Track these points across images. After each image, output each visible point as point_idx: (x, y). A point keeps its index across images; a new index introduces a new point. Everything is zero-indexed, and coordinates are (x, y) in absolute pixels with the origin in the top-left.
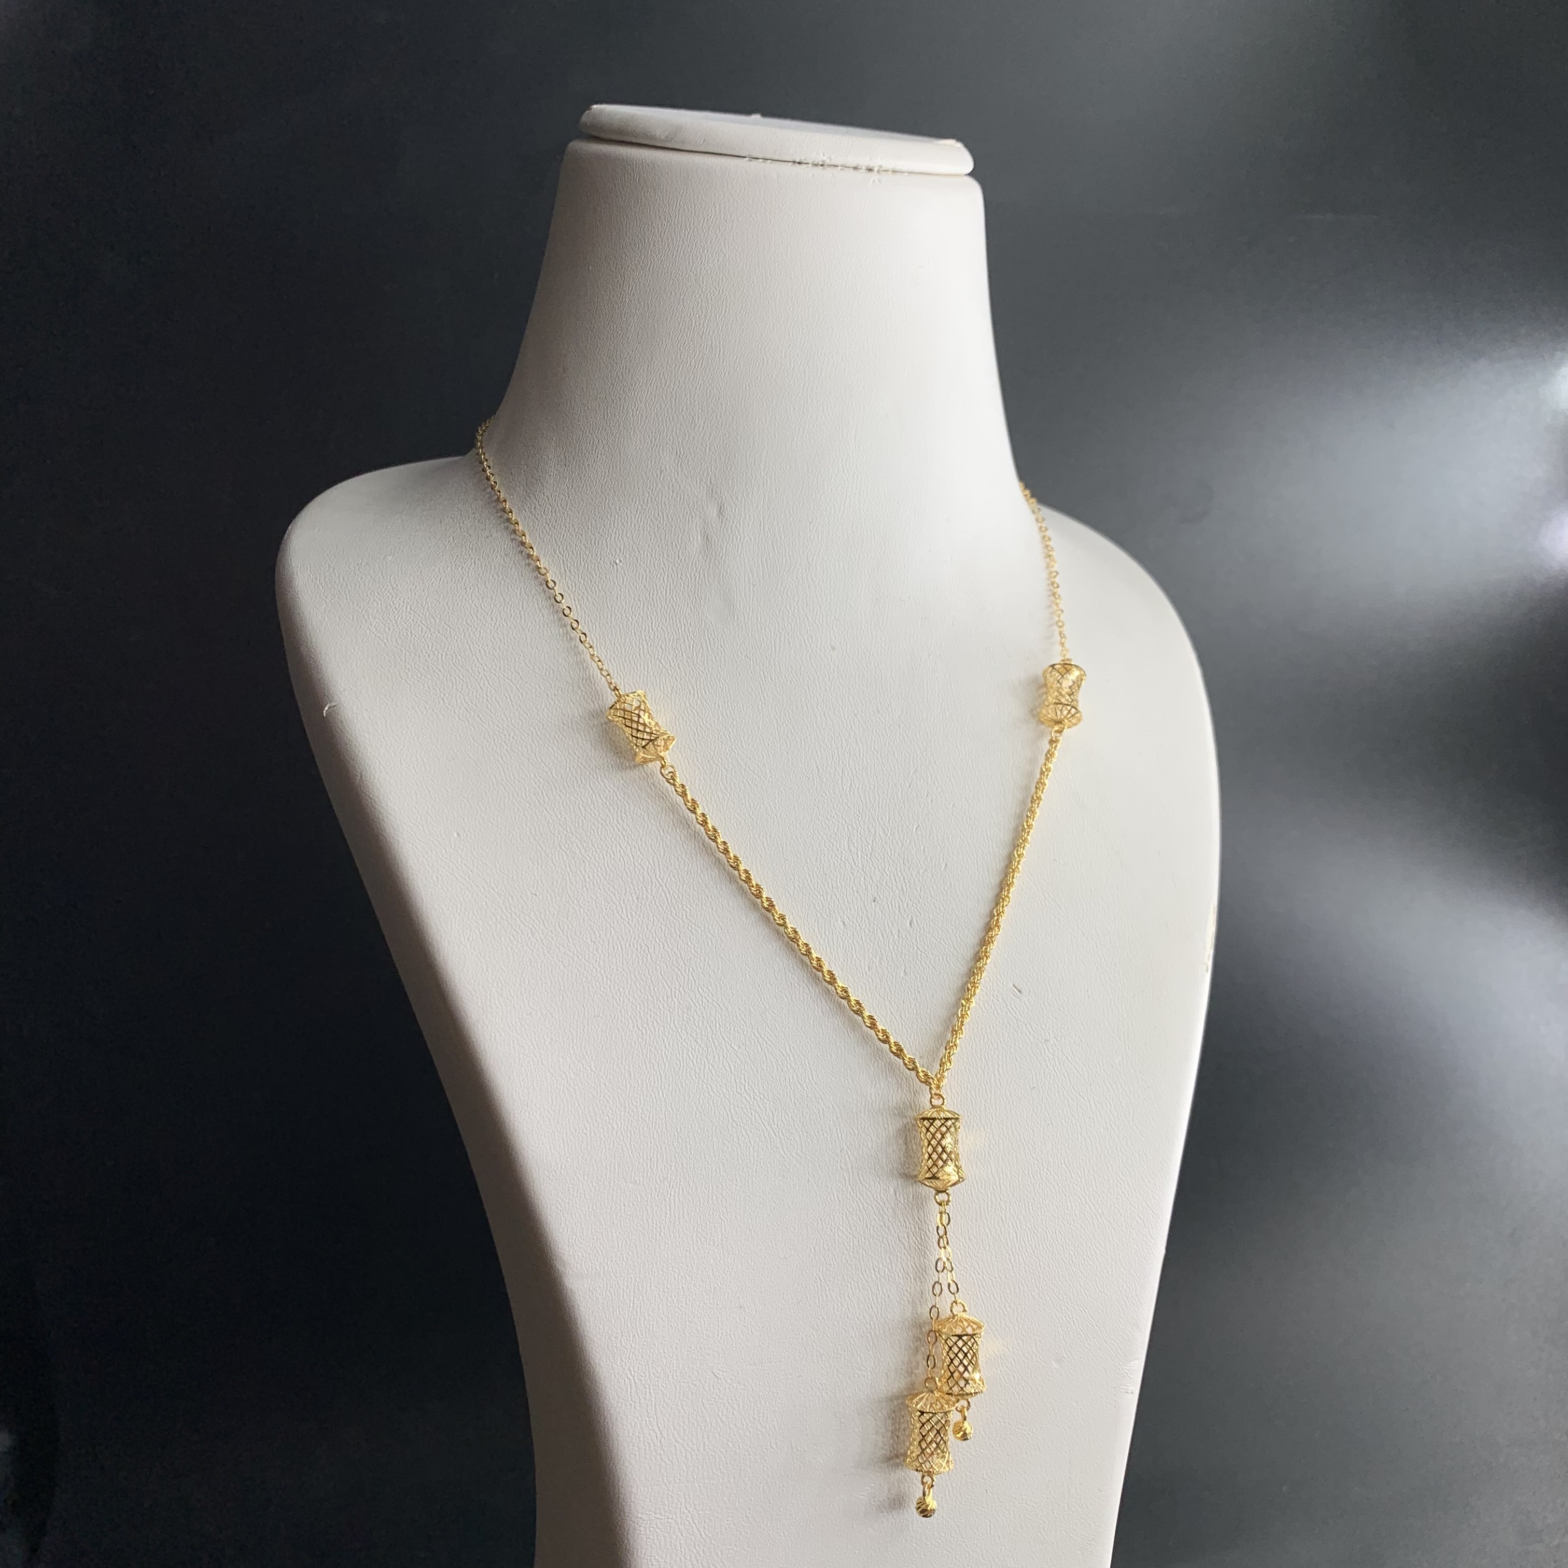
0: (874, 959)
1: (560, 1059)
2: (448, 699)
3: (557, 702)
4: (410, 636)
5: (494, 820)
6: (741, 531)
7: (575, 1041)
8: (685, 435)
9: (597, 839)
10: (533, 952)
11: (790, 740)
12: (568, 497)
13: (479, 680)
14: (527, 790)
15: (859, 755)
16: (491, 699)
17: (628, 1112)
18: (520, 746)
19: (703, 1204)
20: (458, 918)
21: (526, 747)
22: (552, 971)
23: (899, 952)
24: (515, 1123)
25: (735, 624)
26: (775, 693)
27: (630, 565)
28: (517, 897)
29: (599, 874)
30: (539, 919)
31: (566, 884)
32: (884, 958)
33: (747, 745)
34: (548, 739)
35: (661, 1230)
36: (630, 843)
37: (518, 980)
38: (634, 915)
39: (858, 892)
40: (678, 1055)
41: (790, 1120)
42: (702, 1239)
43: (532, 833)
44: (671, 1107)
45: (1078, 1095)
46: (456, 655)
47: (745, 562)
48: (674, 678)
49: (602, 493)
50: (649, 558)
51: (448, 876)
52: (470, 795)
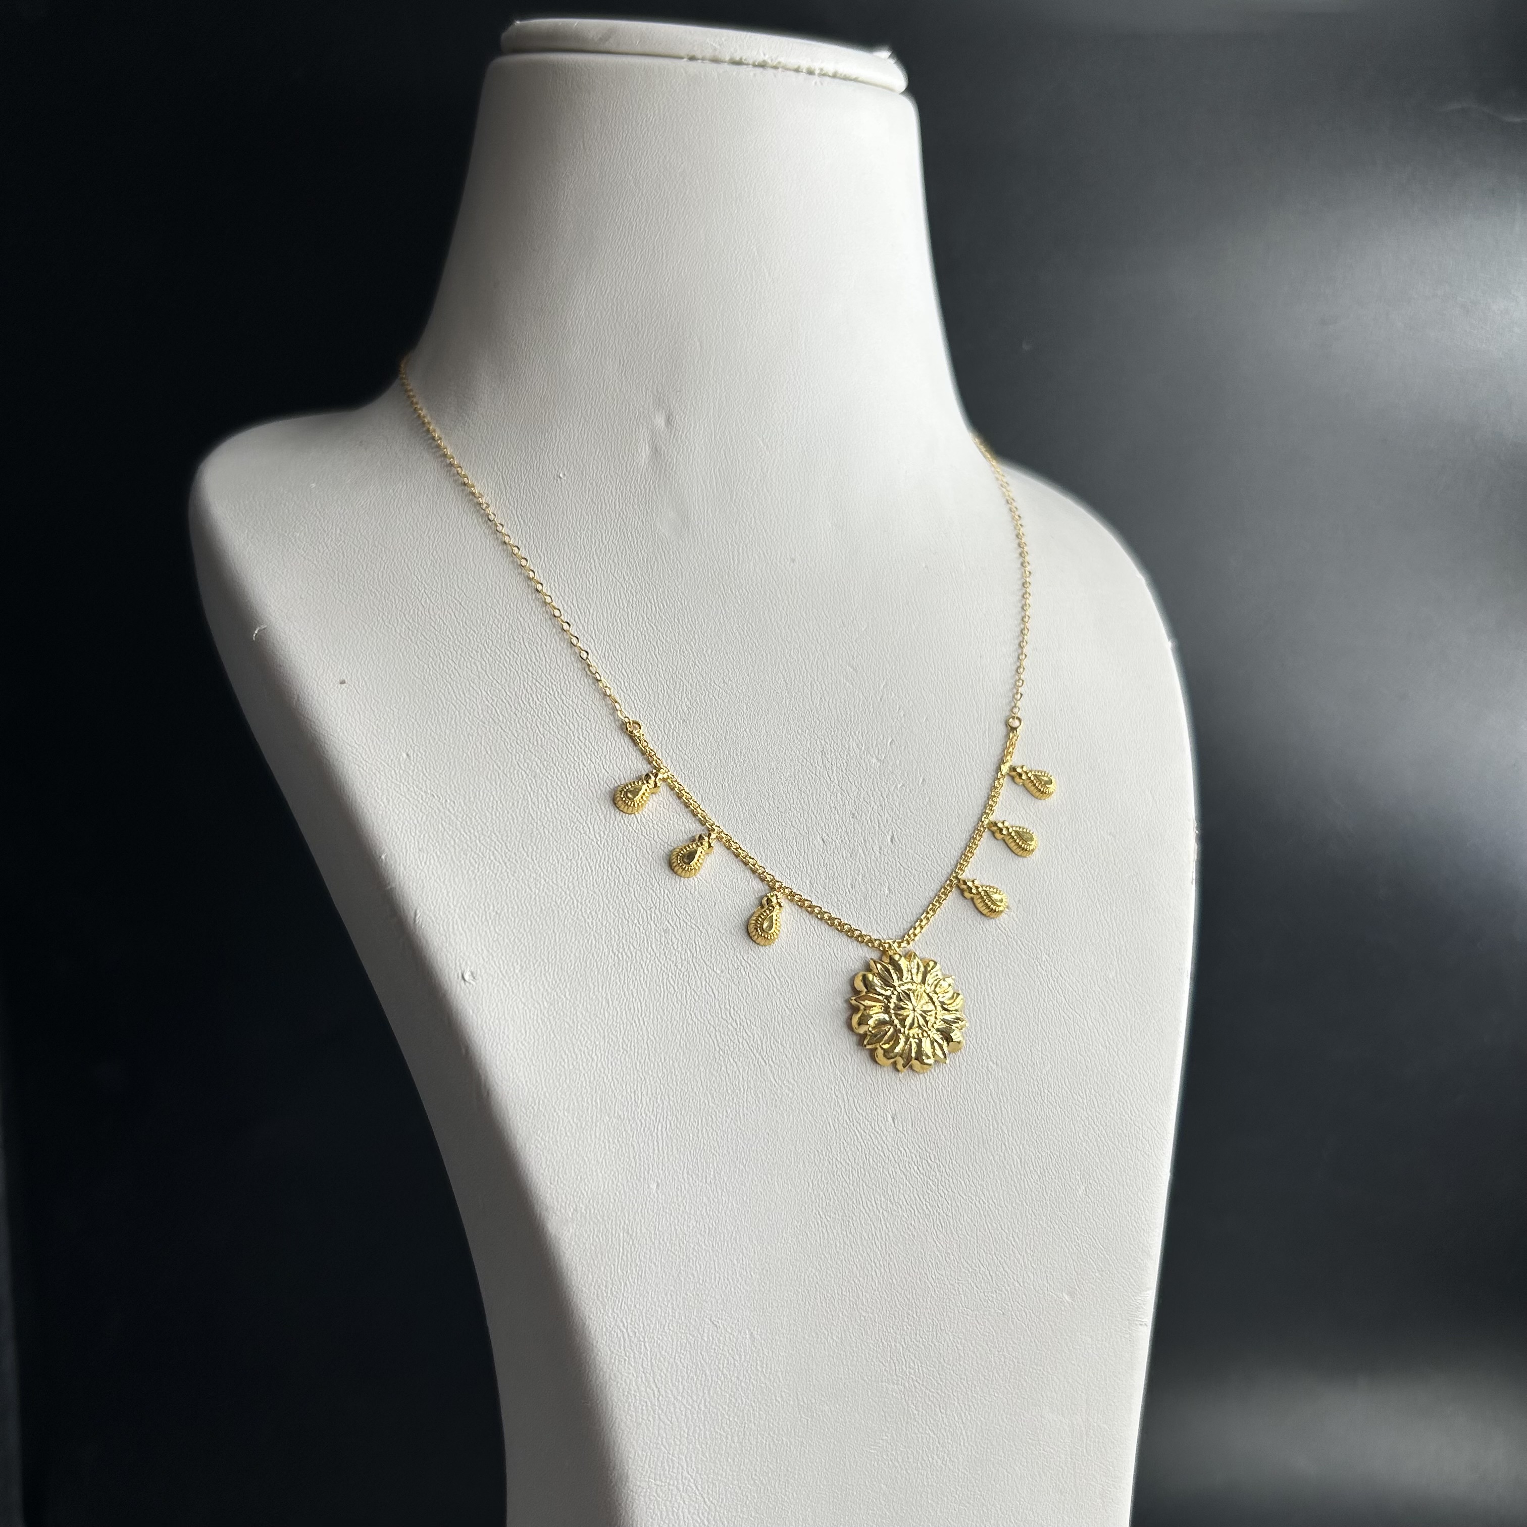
0: (856, 875)
1: (532, 987)
2: (388, 617)
3: (506, 618)
4: (342, 557)
5: (445, 739)
6: (691, 440)
7: (547, 968)
8: (629, 343)
9: (558, 757)
10: (496, 875)
12: (505, 413)
13: (420, 598)
16: (435, 617)
17: (608, 1042)
18: (468, 664)
19: (693, 1139)
20: (413, 841)
21: (475, 663)
22: (518, 896)
23: (880, 867)
24: (487, 1057)
25: (691, 536)
26: (737, 606)
27: (575, 479)
29: (563, 793)
30: (501, 841)
31: (527, 804)
32: (867, 875)
34: (499, 656)
35: (649, 1169)
36: (594, 761)
37: (482, 905)
39: (835, 808)
40: (658, 981)
41: (780, 1046)
42: (694, 1176)
44: (653, 1036)
45: (1074, 1012)
46: (393, 574)
49: (541, 406)
50: (596, 472)
51: (399, 798)
52: (418, 714)
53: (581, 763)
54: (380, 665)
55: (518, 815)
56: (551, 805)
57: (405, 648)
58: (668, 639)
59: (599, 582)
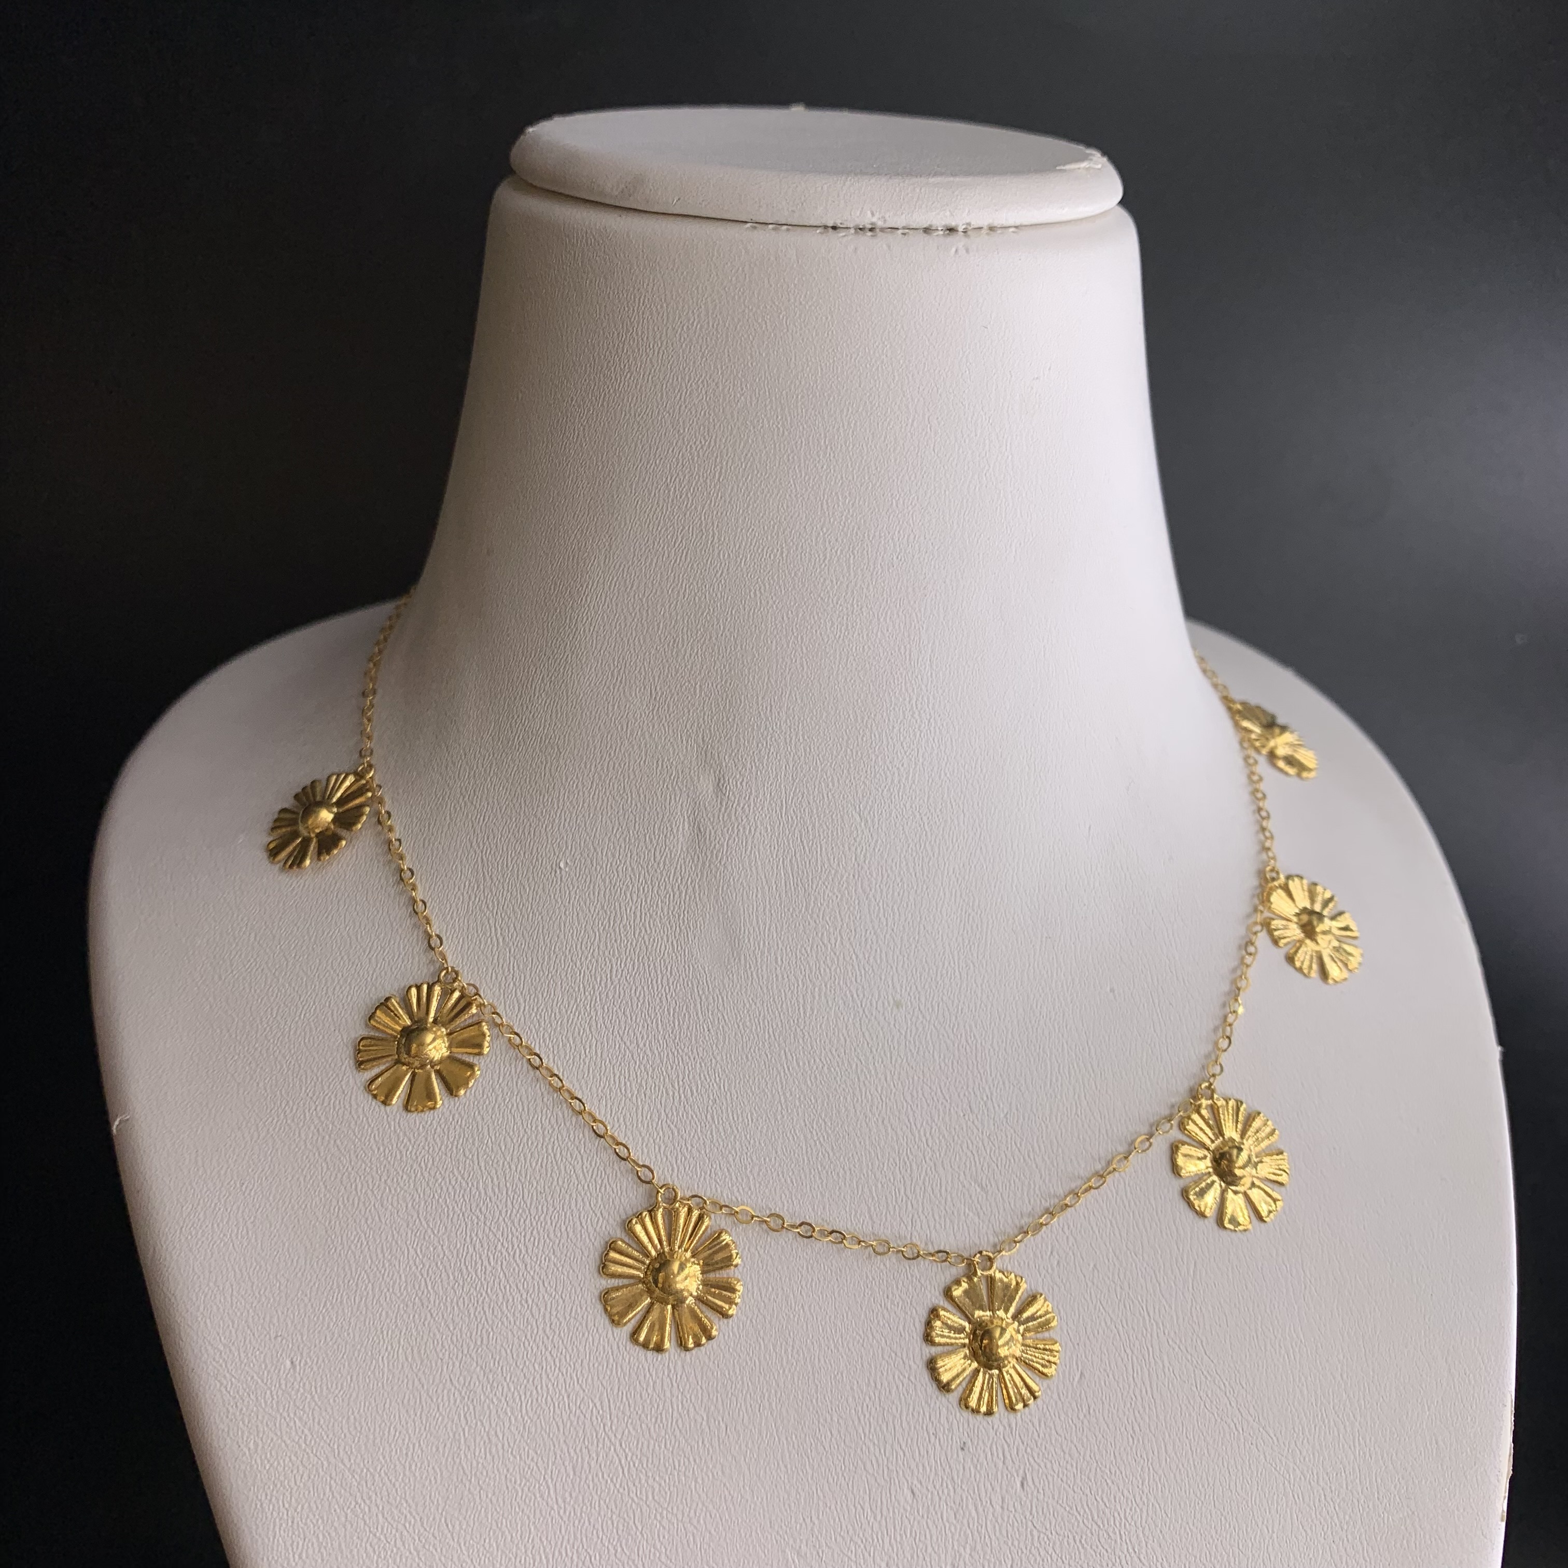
5: (348, 1334)
6: (751, 818)
9: (511, 1366)
11: (827, 1172)
12: (493, 753)
14: (403, 1279)
15: (940, 1191)
18: (395, 1198)
20: (285, 1516)
23: (1000, 1532)
25: (742, 970)
27: (580, 870)
28: (380, 1476)
29: (513, 1429)
31: (459, 1448)
33: (757, 1185)
38: (568, 1500)
43: (407, 1359)
47: (757, 869)
49: (541, 751)
50: (610, 861)
51: (272, 1440)
52: (314, 1289)
53: (544, 1376)
54: (271, 1198)
55: (443, 1469)
56: (494, 1450)
58: (694, 1151)
59: (599, 1055)
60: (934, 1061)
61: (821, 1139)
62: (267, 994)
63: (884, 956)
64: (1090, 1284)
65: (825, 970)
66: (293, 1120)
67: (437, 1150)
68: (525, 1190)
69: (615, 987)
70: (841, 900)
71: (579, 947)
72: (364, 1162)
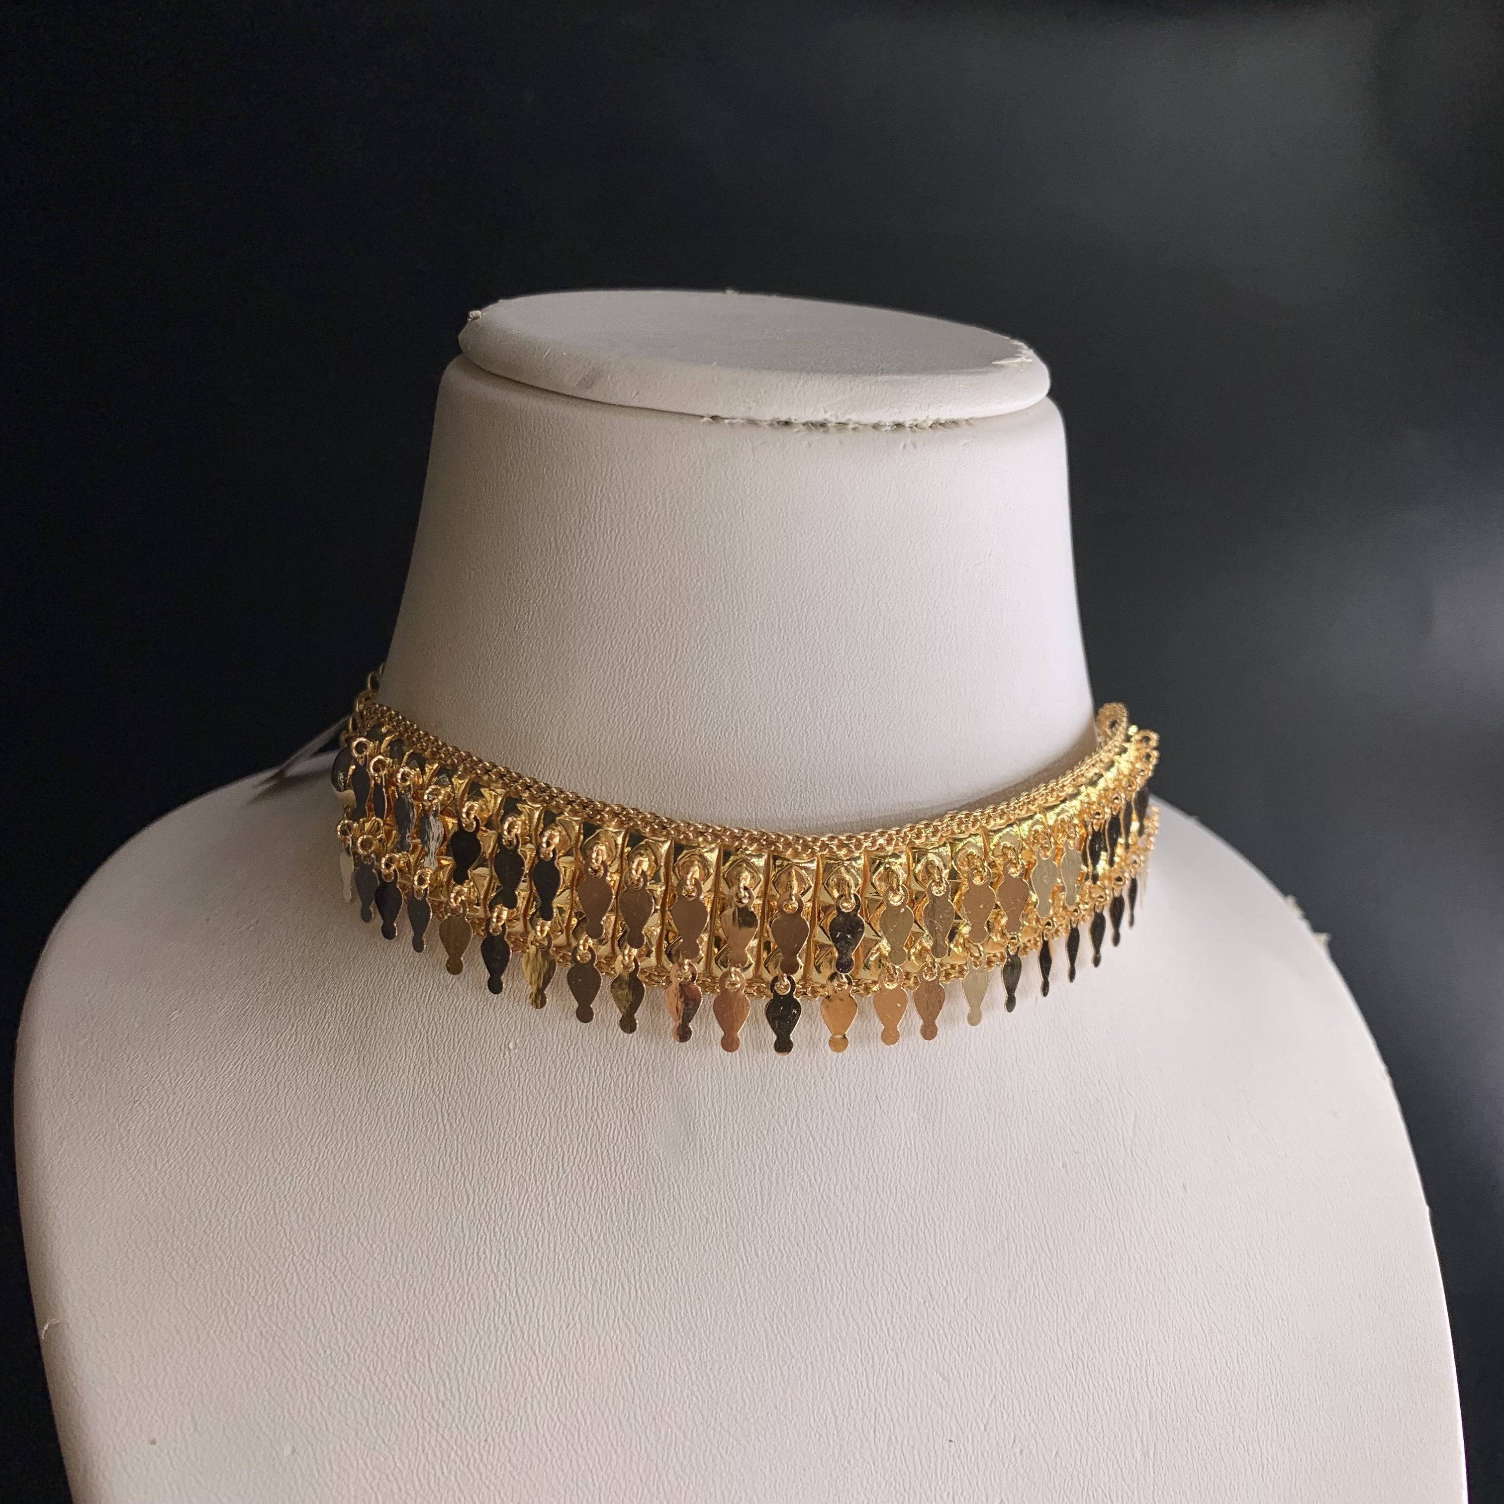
3: (406, 1315)
11: (789, 1368)
13: (284, 1274)
14: (353, 1493)
16: (301, 1312)
18: (343, 1405)
33: (718, 1384)
34: (390, 1390)
48: (597, 1261)
57: (253, 1372)
58: (652, 1349)
59: (552, 1249)
60: (894, 1246)
61: (782, 1333)
62: (205, 1185)
63: (840, 1138)
64: (1053, 1472)
65: (782, 1154)
66: (235, 1322)
67: (386, 1353)
68: (479, 1395)
69: (567, 1176)
70: (797, 1079)
71: (529, 1133)
72: (311, 1367)
